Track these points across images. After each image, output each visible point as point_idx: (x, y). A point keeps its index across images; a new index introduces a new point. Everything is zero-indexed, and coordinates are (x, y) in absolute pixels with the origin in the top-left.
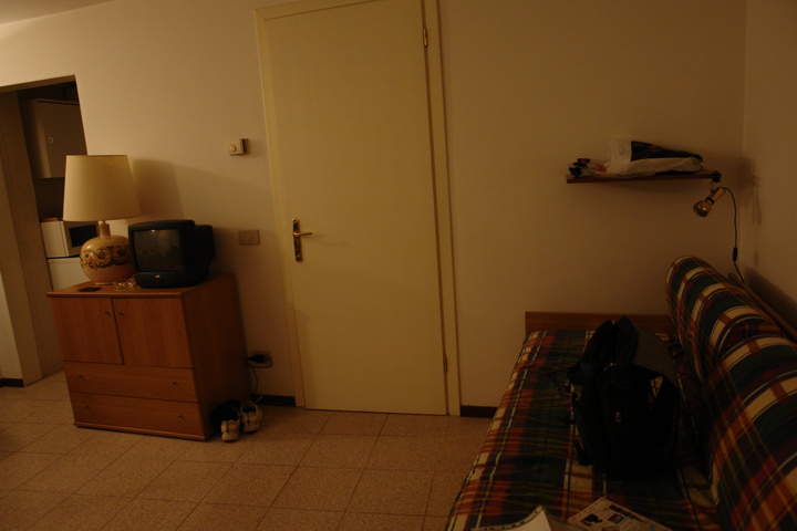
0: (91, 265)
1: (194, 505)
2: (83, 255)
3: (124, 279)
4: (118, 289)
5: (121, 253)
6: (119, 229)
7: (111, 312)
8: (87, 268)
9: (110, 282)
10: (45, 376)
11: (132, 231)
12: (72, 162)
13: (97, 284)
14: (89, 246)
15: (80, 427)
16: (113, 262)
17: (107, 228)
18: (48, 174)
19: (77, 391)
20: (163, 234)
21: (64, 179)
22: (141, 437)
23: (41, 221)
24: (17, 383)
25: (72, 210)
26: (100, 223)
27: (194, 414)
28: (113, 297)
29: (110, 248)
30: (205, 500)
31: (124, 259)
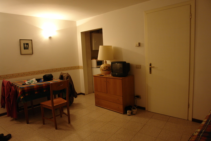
0: (102, 70)
1: (120, 128)
2: (101, 68)
3: (109, 74)
4: (108, 76)
5: (109, 68)
6: (109, 63)
7: (106, 81)
8: (101, 71)
9: (106, 74)
10: (89, 94)
11: (112, 63)
12: (100, 47)
13: (103, 75)
14: (102, 66)
15: (96, 106)
16: (107, 70)
17: (106, 62)
18: (94, 49)
19: (96, 97)
20: (118, 64)
21: (99, 50)
22: (109, 110)
23: (92, 59)
24: (84, 94)
25: (99, 58)
26: (105, 61)
27: (121, 107)
28: (106, 78)
29: (107, 67)
30: (123, 127)
31: (110, 69)
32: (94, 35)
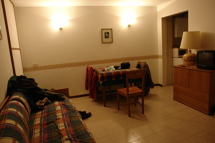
0: (185, 60)
1: (202, 131)
2: (183, 58)
3: (193, 65)
4: (191, 67)
5: (194, 58)
6: (194, 52)
7: (188, 73)
8: (184, 61)
9: (189, 65)
10: (167, 86)
11: (198, 52)
12: (184, 33)
13: (185, 65)
14: (185, 55)
15: (174, 100)
16: (191, 60)
17: (190, 51)
18: (176, 36)
19: (175, 91)
20: (207, 54)
21: (182, 38)
22: (189, 107)
23: (173, 48)
24: (161, 86)
25: (182, 47)
26: (189, 50)
27: (207, 106)
28: (190, 69)
29: (191, 56)
30: (206, 130)
31: (194, 60)
32: (177, 20)
